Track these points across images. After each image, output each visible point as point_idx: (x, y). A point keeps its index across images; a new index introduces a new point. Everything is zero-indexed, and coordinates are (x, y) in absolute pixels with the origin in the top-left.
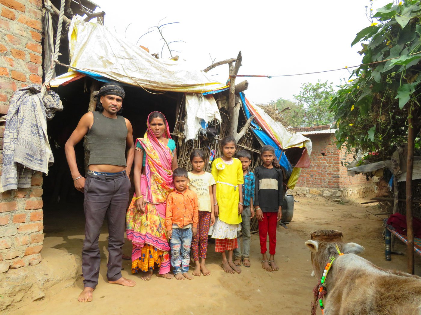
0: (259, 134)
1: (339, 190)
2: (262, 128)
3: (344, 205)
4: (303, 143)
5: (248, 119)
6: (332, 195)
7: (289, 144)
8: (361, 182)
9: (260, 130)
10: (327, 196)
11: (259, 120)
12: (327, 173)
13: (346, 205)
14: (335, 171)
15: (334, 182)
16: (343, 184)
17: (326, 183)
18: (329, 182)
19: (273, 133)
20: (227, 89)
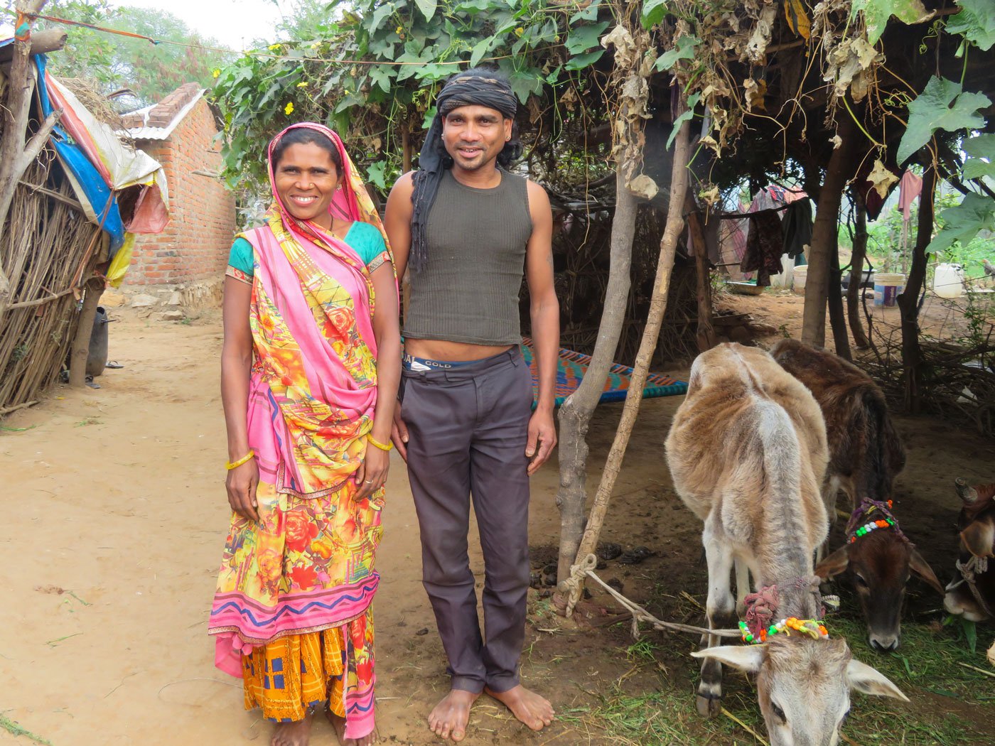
0: (69, 154)
1: (177, 289)
2: (74, 137)
3: (190, 325)
4: (152, 176)
5: (46, 117)
6: (158, 303)
7: (127, 178)
8: (216, 265)
9: (70, 144)
10: (144, 307)
11: (70, 121)
12: (139, 245)
13: (196, 325)
14: (162, 240)
15: (161, 268)
16: (183, 272)
17: (138, 274)
18: (147, 269)
19: (98, 153)
20: (7, 43)
